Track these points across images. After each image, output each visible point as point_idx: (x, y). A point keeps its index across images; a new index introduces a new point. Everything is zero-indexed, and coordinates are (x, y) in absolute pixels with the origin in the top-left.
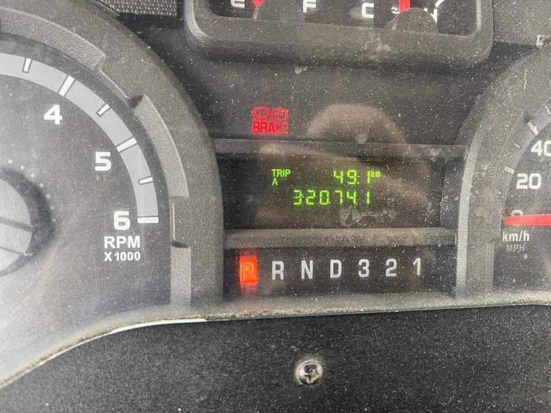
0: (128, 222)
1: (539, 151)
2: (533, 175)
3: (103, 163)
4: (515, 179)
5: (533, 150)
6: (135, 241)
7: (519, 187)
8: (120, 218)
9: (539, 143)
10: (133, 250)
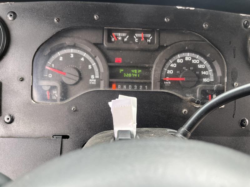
0: (94, 77)
1: (172, 66)
2: (171, 71)
3: (90, 67)
4: (167, 71)
5: (171, 66)
6: (95, 80)
7: (168, 73)
8: (92, 77)
9: (172, 64)
10: (94, 82)
